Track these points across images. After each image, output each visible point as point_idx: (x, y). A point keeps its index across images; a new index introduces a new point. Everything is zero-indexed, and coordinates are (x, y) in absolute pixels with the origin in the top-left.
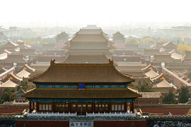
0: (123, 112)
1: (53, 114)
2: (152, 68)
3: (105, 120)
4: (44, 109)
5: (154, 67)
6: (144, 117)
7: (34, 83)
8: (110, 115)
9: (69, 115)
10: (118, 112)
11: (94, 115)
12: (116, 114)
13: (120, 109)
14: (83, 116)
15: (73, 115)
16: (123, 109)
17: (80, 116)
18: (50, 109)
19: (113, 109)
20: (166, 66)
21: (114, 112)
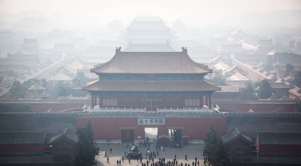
0: (198, 107)
1: (119, 110)
2: (222, 59)
3: (179, 117)
4: (108, 104)
5: (224, 58)
6: (224, 113)
7: (97, 74)
8: (184, 110)
9: (137, 110)
10: (193, 107)
11: (165, 110)
12: (190, 110)
13: (194, 105)
14: (153, 112)
15: (142, 111)
16: (198, 104)
17: (149, 112)
18: (116, 104)
19: (187, 104)
20: (235, 58)
21: (188, 107)
